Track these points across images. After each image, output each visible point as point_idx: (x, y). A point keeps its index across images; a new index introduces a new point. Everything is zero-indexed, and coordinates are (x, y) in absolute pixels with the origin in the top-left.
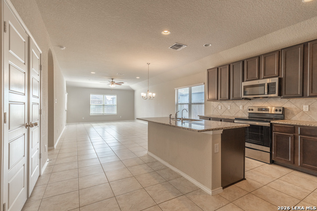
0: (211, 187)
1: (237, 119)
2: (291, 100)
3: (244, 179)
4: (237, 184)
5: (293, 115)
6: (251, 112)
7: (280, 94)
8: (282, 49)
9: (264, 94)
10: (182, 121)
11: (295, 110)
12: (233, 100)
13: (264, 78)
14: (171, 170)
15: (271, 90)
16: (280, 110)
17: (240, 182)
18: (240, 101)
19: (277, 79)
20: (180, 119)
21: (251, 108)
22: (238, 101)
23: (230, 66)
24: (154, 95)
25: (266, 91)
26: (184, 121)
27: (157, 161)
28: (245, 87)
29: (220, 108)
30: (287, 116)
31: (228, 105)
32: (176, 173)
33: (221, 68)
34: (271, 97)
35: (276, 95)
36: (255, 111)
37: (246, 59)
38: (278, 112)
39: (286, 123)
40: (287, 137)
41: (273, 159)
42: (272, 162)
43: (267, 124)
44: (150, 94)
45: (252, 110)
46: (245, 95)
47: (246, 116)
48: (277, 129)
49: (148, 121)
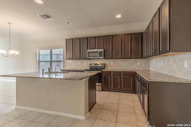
0: (84, 115)
1: (85, 70)
2: (107, 60)
3: (96, 103)
4: (94, 107)
5: (108, 67)
6: (91, 66)
7: (104, 57)
8: (105, 36)
9: (98, 57)
10: (56, 74)
11: (108, 65)
12: (82, 59)
13: (97, 49)
14: (48, 114)
15: (101, 55)
16: (103, 65)
17: (95, 105)
18: (85, 60)
19: (103, 49)
20: (54, 73)
21: (91, 64)
22: (84, 60)
23: (80, 39)
24: (17, 53)
25: (99, 55)
26: (57, 74)
27: (31, 111)
28: (89, 52)
29: (74, 64)
30: (106, 68)
31: (78, 62)
32: (53, 115)
33: (75, 39)
34: (100, 58)
35: (103, 57)
36: (93, 65)
37: (89, 37)
38: (103, 66)
39: (106, 71)
40: (108, 77)
41: (103, 89)
42: (102, 90)
43: (100, 72)
44: (12, 52)
45: (92, 65)
46: (89, 57)
47: (88, 68)
48: (104, 74)
49: (17, 77)
